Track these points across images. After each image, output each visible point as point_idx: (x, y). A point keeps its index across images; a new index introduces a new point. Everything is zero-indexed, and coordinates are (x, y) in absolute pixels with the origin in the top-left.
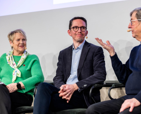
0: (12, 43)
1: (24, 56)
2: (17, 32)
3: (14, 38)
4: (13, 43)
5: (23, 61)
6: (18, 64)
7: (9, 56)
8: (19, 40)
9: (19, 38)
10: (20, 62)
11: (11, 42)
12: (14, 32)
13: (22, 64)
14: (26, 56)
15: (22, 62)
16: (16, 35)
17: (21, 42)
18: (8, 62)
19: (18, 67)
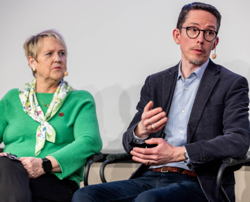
0: (35, 62)
1: (60, 94)
2: (46, 35)
3: (39, 51)
4: (37, 61)
5: (59, 105)
6: (49, 111)
7: (26, 93)
8: (50, 53)
9: (51, 48)
10: (53, 108)
11: (31, 59)
12: (38, 36)
13: (56, 112)
14: (65, 93)
15: (56, 108)
16: (43, 44)
17: (56, 57)
18: (24, 106)
19: (49, 120)
